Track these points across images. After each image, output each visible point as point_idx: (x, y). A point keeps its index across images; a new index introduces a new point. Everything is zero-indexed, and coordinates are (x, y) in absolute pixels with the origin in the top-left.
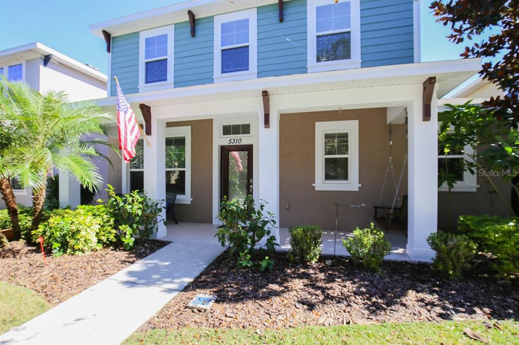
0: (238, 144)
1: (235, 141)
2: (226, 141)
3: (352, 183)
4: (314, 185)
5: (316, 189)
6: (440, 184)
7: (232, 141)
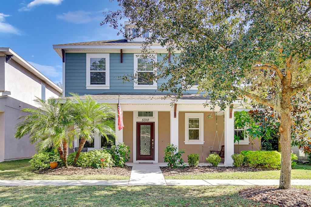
0: (147, 121)
1: (146, 120)
2: (140, 119)
3: (201, 141)
4: (184, 142)
5: (185, 144)
6: (235, 142)
7: (144, 120)
